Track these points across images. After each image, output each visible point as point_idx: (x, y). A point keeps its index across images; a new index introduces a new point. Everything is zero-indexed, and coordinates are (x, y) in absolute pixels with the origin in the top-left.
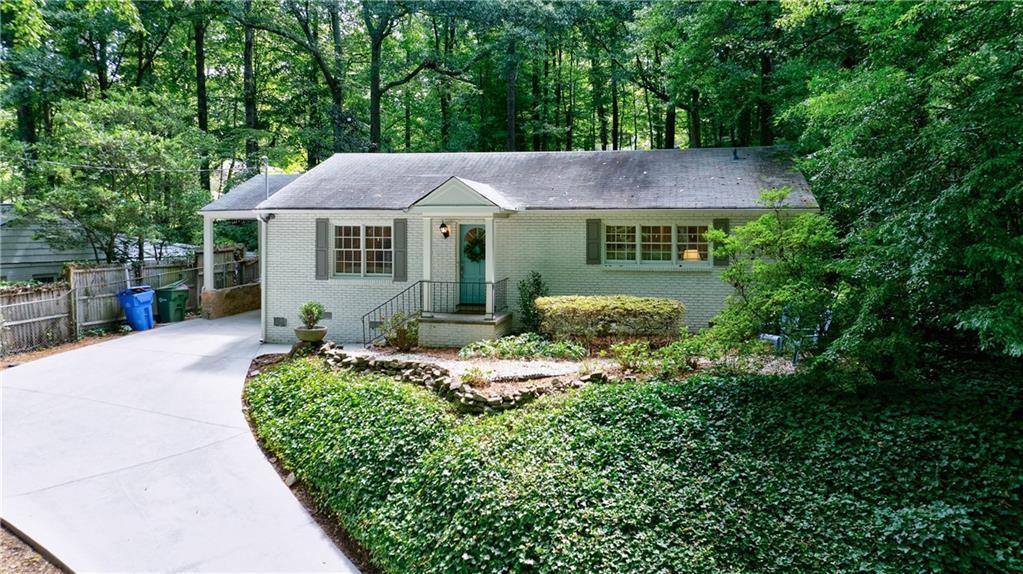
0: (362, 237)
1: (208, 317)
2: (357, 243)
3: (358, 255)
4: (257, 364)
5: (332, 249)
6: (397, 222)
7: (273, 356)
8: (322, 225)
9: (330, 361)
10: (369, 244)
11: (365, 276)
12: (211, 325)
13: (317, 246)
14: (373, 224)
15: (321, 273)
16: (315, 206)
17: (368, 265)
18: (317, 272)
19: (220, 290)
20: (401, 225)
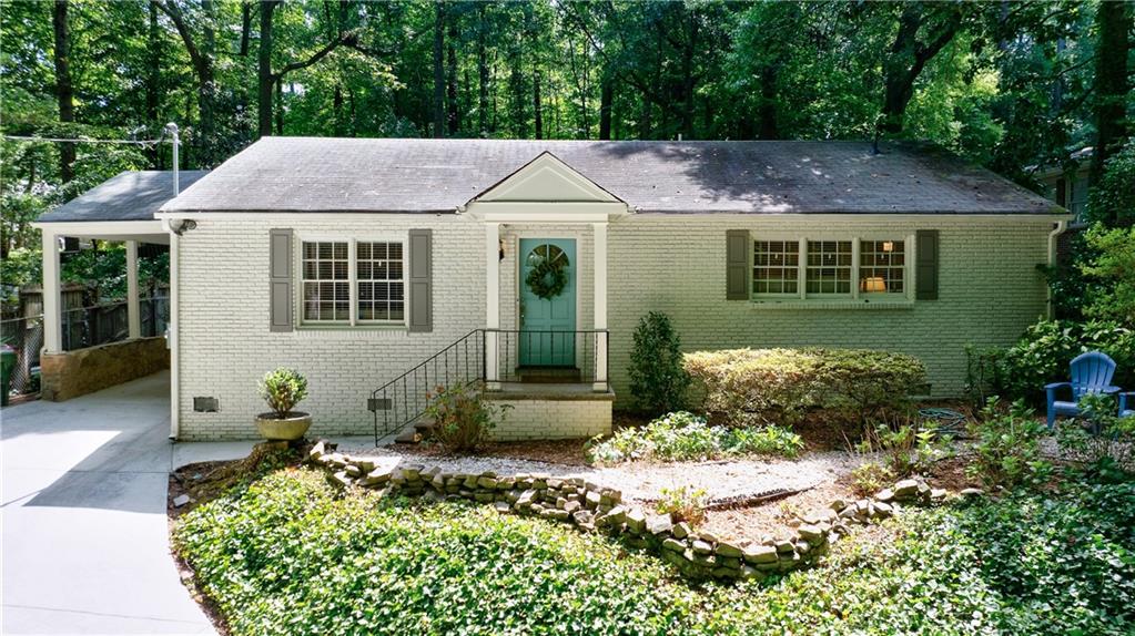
0: (352, 261)
1: (55, 397)
2: (342, 272)
3: (343, 291)
4: (180, 482)
5: (299, 279)
6: (414, 234)
7: (208, 467)
8: (280, 239)
9: (340, 476)
10: (362, 272)
11: (357, 324)
12: (62, 411)
13: (272, 275)
14: (372, 238)
15: (280, 321)
16: (269, 207)
17: (362, 306)
18: (272, 319)
19: (72, 353)
20: (422, 239)
